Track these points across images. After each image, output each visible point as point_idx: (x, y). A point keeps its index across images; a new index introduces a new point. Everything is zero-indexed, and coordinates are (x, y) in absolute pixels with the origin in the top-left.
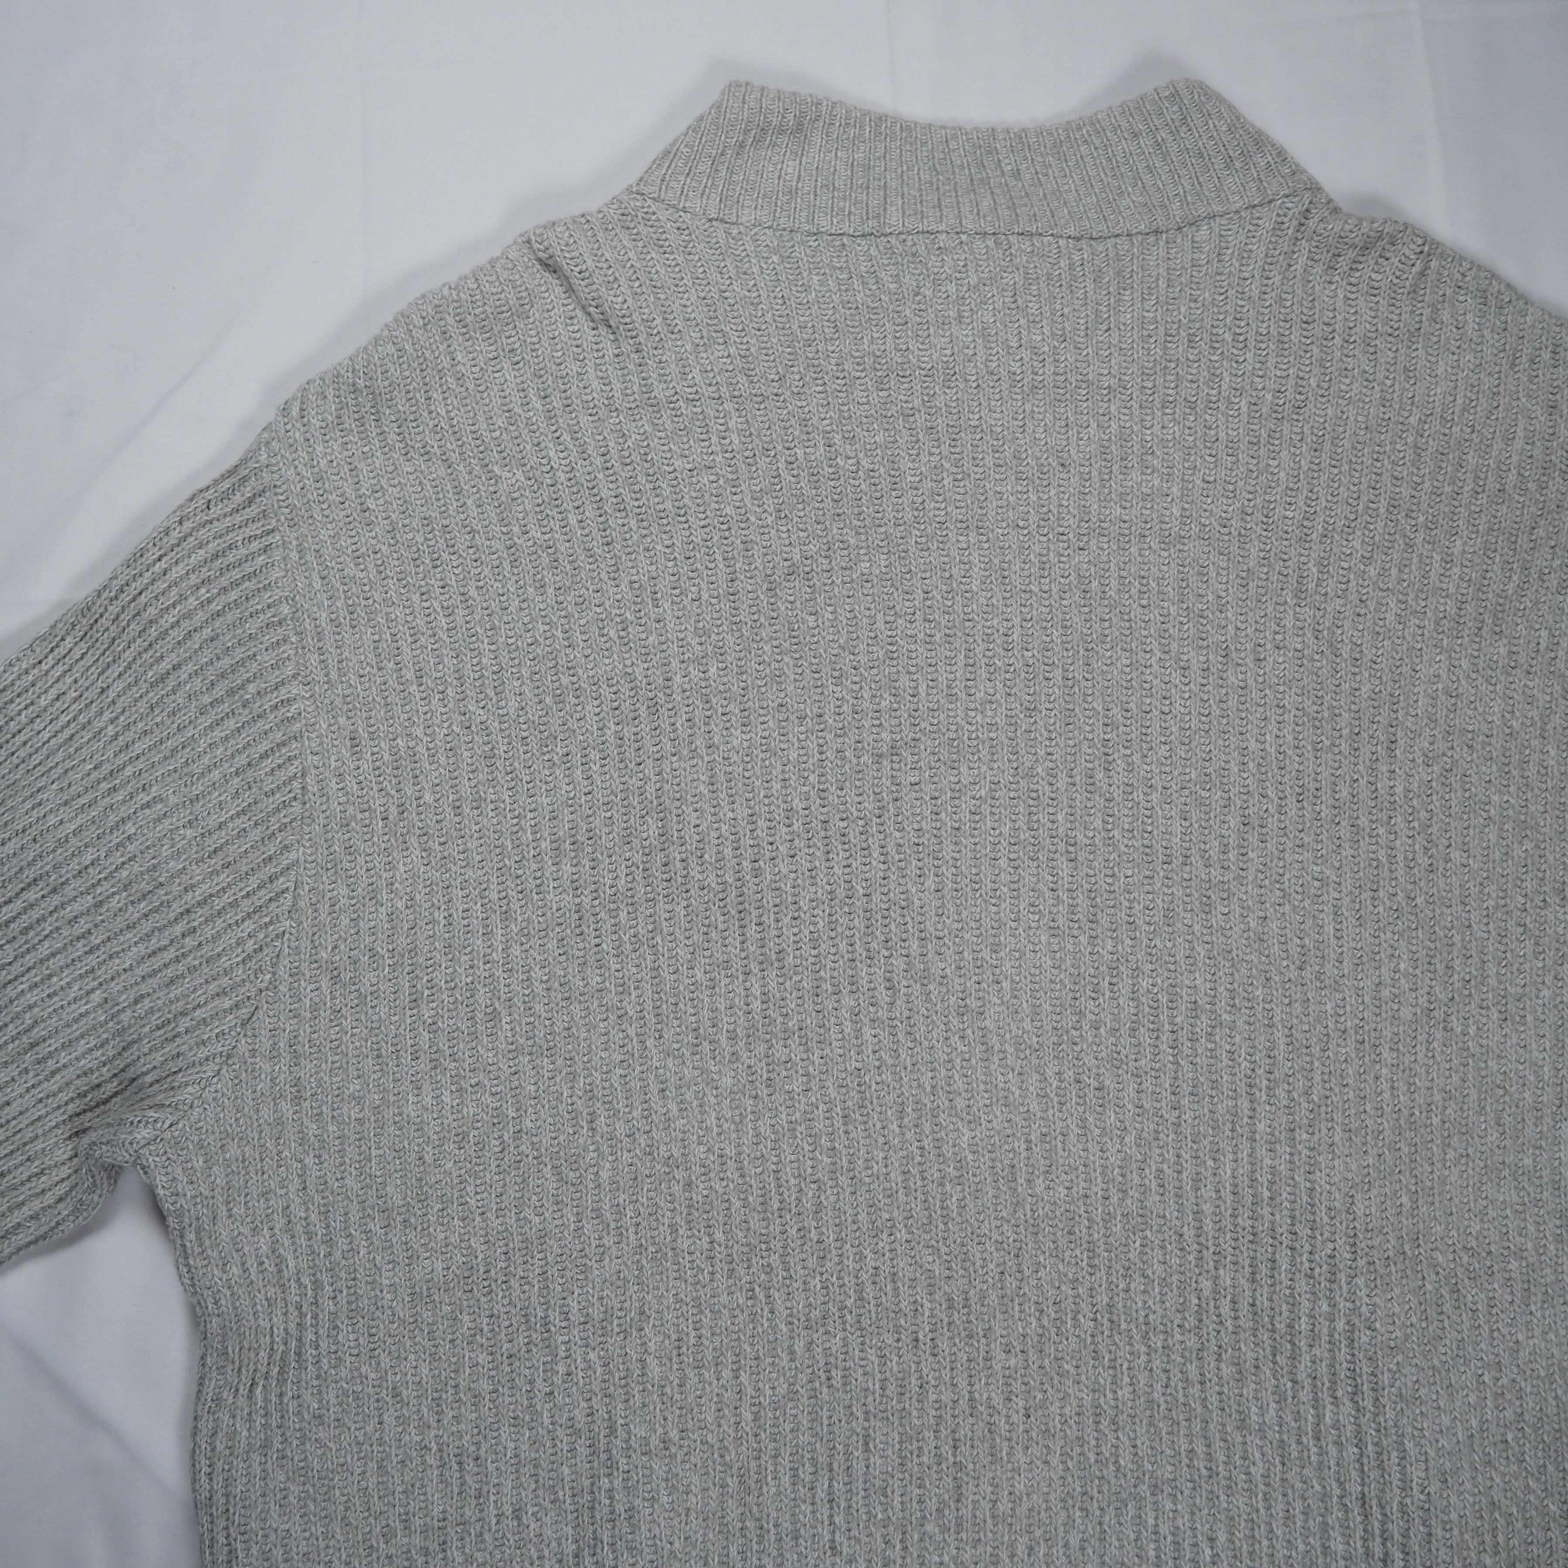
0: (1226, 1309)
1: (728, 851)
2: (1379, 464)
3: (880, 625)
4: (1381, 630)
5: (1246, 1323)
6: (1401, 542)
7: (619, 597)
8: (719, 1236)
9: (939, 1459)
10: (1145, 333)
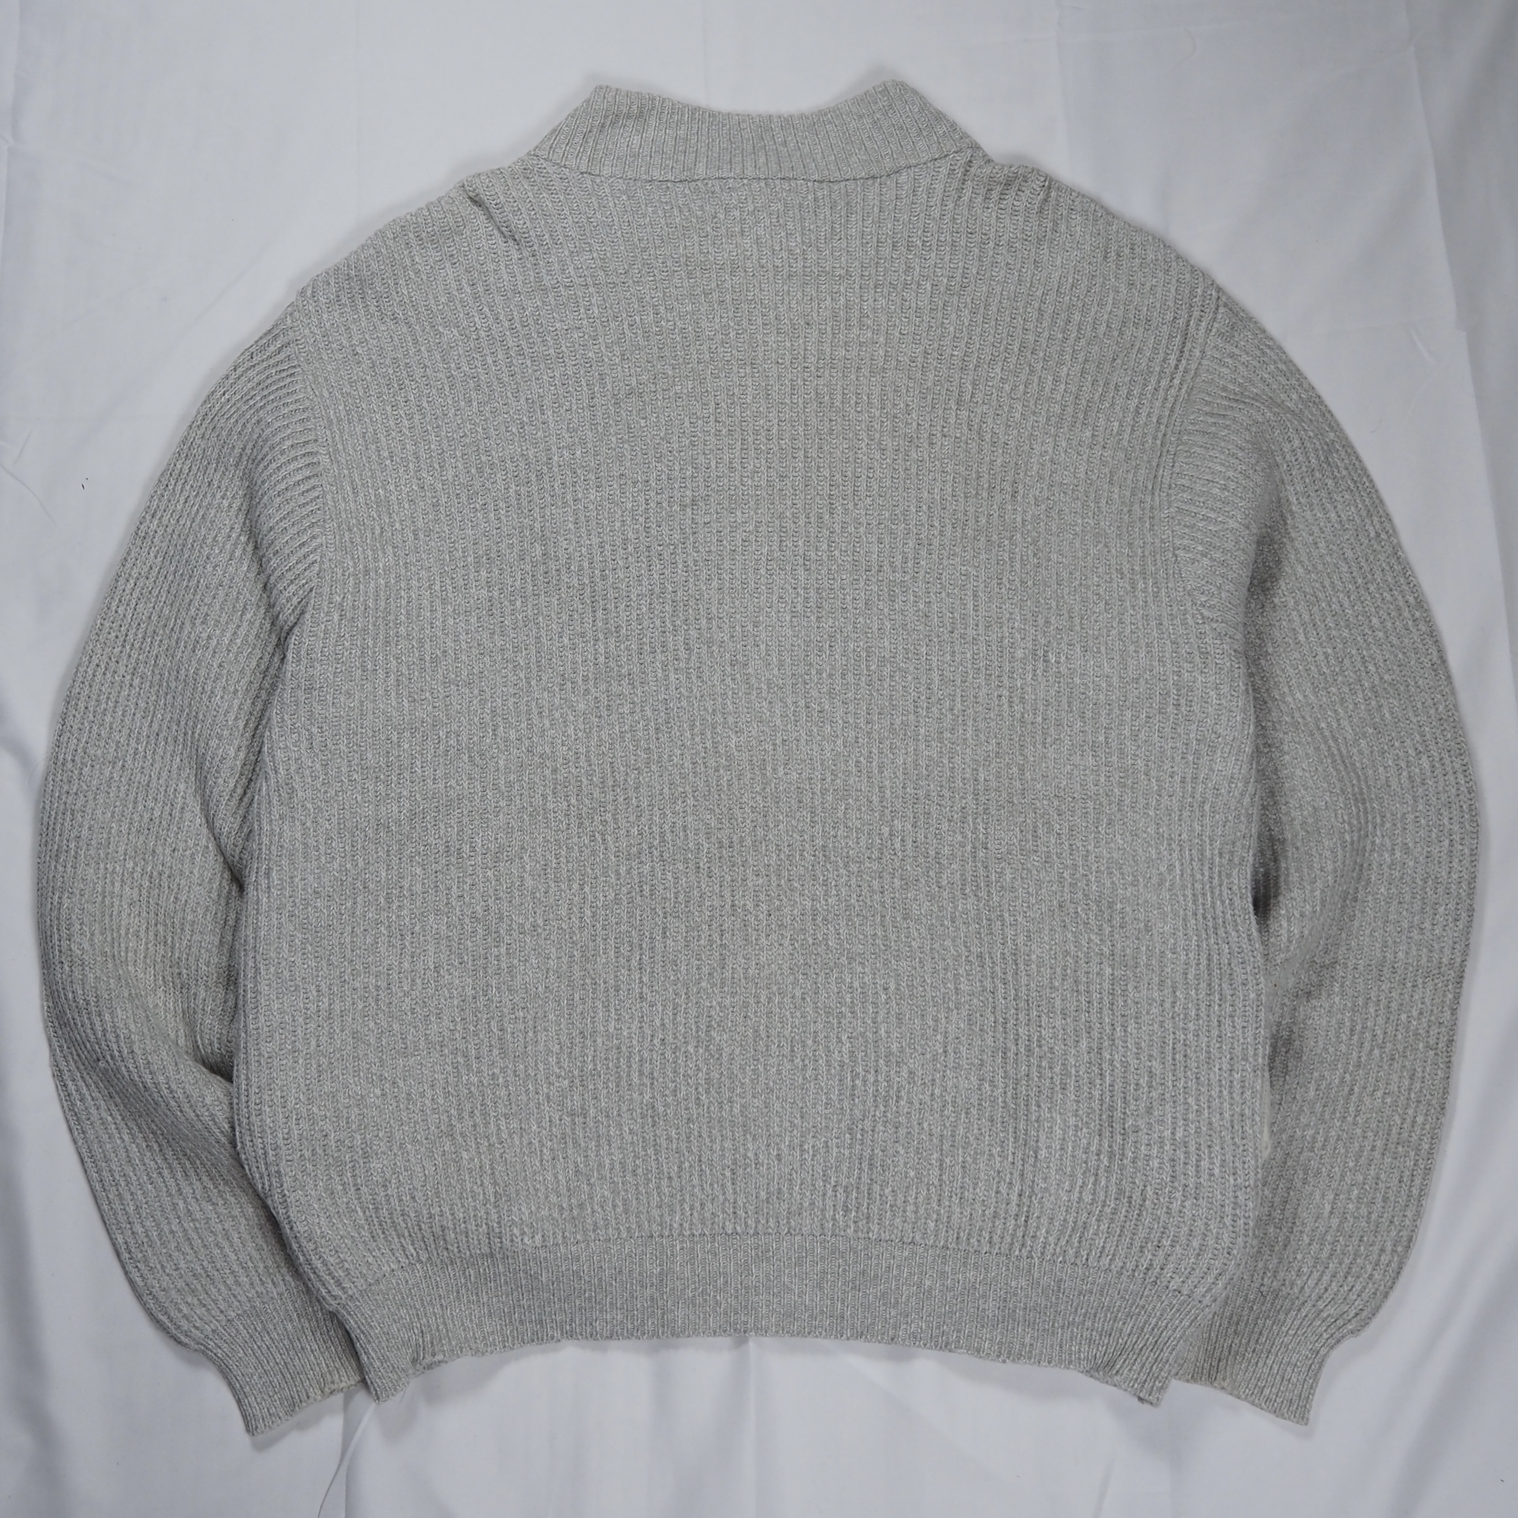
0: (898, 846)
1: (586, 564)
2: (1015, 321)
3: (687, 424)
4: (1013, 424)
5: (909, 852)
6: (1027, 368)
7: (519, 408)
8: (573, 801)
9: (711, 942)
10: (864, 241)
